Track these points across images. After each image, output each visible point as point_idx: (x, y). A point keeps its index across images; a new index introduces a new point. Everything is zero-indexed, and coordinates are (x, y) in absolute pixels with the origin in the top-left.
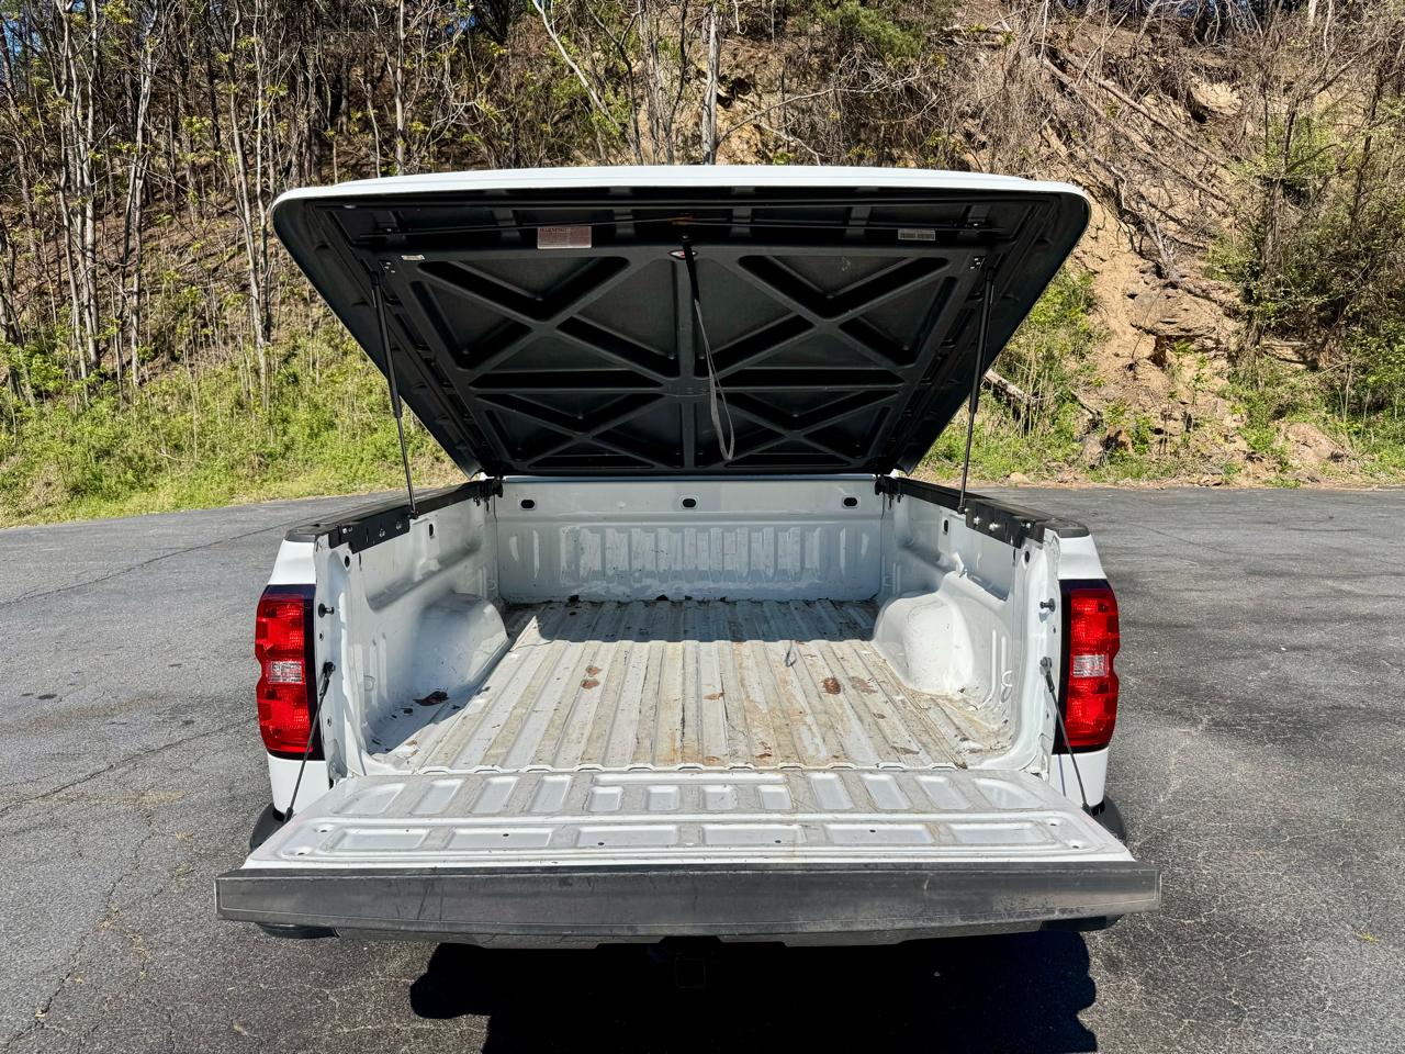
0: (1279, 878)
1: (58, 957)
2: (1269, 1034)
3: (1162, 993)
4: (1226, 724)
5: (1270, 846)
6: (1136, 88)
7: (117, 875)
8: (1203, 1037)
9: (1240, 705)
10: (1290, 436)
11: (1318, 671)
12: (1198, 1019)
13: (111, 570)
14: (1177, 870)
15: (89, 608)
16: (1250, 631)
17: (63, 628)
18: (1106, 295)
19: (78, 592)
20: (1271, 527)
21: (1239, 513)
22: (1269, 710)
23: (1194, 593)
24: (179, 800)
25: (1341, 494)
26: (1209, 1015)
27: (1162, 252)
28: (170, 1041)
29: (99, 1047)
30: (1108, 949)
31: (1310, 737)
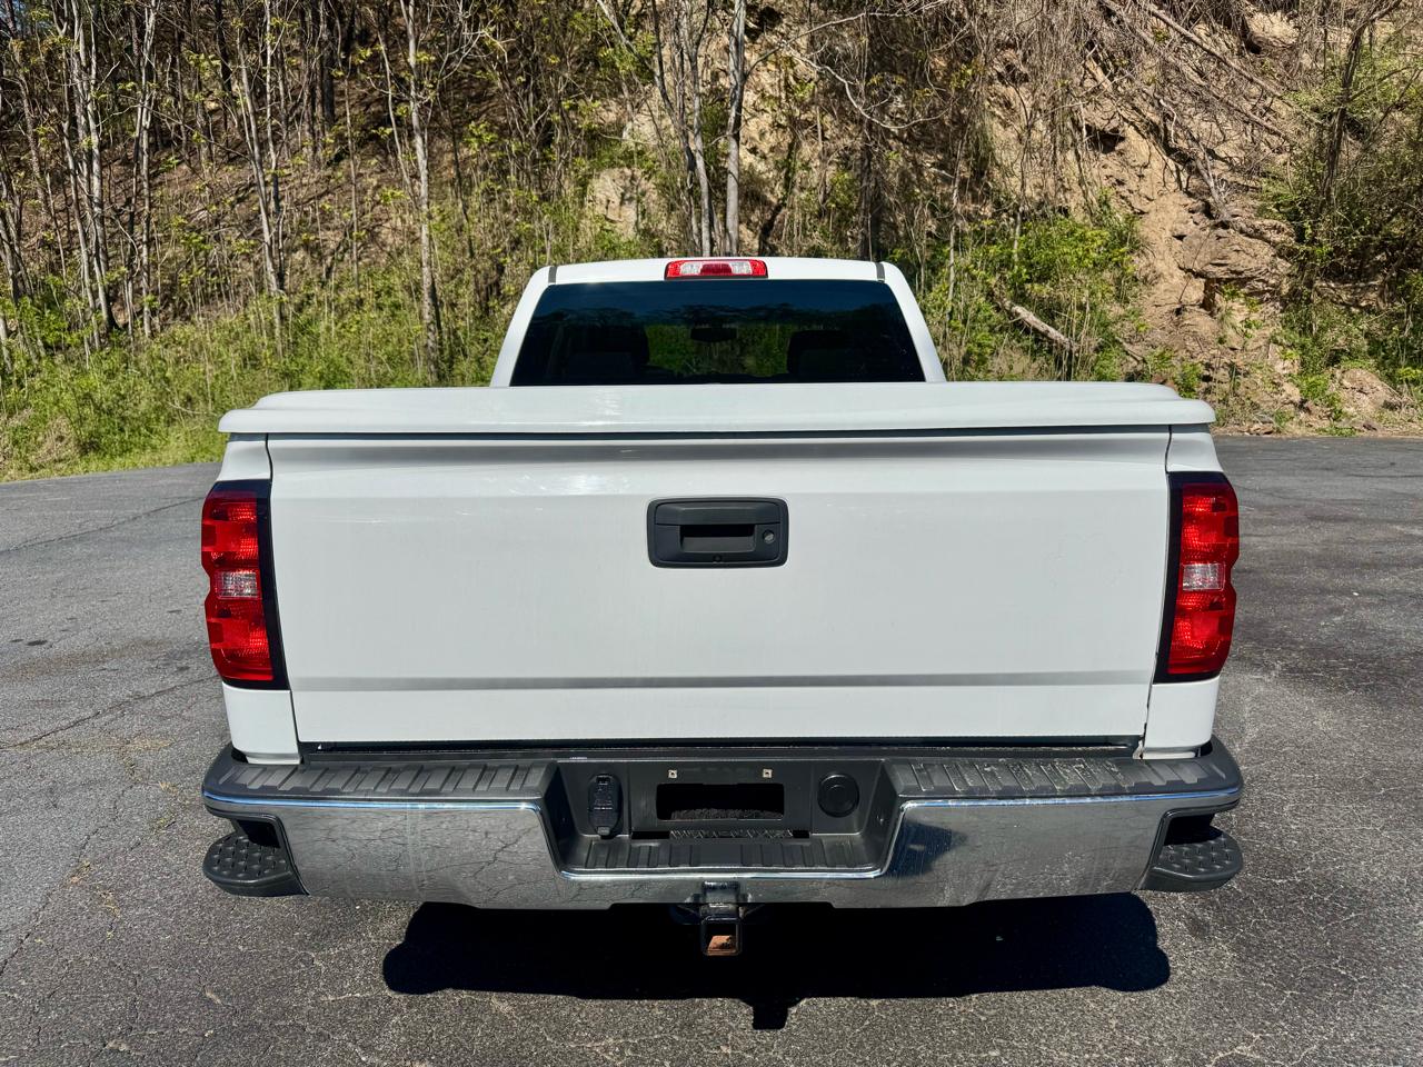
0: (1378, 835)
1: (18, 915)
2: (1385, 1008)
3: (1257, 960)
4: (1300, 671)
5: (1364, 799)
6: (1187, 17)
7: (92, 827)
8: (1309, 1011)
9: (1315, 651)
10: (1345, 383)
11: (1394, 616)
12: (1302, 990)
13: (116, 518)
14: (1262, 824)
15: (90, 556)
16: (1320, 577)
17: (62, 574)
18: (1153, 237)
19: (80, 540)
20: (1331, 473)
21: (1295, 459)
22: (1347, 656)
23: (1254, 539)
24: (166, 748)
25: (1401, 442)
26: (1314, 986)
27: (1213, 190)
28: (133, 1009)
29: (53, 1015)
30: (1192, 911)
31: (1395, 683)
